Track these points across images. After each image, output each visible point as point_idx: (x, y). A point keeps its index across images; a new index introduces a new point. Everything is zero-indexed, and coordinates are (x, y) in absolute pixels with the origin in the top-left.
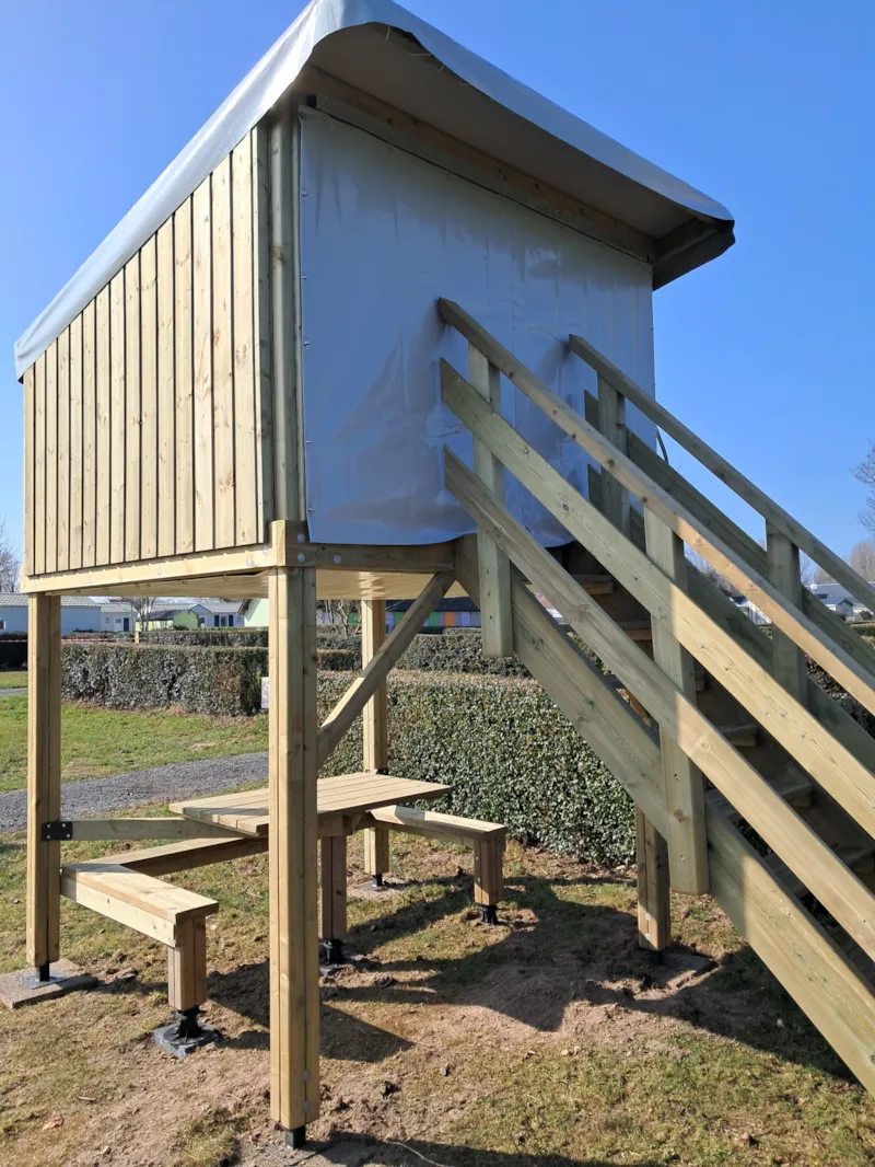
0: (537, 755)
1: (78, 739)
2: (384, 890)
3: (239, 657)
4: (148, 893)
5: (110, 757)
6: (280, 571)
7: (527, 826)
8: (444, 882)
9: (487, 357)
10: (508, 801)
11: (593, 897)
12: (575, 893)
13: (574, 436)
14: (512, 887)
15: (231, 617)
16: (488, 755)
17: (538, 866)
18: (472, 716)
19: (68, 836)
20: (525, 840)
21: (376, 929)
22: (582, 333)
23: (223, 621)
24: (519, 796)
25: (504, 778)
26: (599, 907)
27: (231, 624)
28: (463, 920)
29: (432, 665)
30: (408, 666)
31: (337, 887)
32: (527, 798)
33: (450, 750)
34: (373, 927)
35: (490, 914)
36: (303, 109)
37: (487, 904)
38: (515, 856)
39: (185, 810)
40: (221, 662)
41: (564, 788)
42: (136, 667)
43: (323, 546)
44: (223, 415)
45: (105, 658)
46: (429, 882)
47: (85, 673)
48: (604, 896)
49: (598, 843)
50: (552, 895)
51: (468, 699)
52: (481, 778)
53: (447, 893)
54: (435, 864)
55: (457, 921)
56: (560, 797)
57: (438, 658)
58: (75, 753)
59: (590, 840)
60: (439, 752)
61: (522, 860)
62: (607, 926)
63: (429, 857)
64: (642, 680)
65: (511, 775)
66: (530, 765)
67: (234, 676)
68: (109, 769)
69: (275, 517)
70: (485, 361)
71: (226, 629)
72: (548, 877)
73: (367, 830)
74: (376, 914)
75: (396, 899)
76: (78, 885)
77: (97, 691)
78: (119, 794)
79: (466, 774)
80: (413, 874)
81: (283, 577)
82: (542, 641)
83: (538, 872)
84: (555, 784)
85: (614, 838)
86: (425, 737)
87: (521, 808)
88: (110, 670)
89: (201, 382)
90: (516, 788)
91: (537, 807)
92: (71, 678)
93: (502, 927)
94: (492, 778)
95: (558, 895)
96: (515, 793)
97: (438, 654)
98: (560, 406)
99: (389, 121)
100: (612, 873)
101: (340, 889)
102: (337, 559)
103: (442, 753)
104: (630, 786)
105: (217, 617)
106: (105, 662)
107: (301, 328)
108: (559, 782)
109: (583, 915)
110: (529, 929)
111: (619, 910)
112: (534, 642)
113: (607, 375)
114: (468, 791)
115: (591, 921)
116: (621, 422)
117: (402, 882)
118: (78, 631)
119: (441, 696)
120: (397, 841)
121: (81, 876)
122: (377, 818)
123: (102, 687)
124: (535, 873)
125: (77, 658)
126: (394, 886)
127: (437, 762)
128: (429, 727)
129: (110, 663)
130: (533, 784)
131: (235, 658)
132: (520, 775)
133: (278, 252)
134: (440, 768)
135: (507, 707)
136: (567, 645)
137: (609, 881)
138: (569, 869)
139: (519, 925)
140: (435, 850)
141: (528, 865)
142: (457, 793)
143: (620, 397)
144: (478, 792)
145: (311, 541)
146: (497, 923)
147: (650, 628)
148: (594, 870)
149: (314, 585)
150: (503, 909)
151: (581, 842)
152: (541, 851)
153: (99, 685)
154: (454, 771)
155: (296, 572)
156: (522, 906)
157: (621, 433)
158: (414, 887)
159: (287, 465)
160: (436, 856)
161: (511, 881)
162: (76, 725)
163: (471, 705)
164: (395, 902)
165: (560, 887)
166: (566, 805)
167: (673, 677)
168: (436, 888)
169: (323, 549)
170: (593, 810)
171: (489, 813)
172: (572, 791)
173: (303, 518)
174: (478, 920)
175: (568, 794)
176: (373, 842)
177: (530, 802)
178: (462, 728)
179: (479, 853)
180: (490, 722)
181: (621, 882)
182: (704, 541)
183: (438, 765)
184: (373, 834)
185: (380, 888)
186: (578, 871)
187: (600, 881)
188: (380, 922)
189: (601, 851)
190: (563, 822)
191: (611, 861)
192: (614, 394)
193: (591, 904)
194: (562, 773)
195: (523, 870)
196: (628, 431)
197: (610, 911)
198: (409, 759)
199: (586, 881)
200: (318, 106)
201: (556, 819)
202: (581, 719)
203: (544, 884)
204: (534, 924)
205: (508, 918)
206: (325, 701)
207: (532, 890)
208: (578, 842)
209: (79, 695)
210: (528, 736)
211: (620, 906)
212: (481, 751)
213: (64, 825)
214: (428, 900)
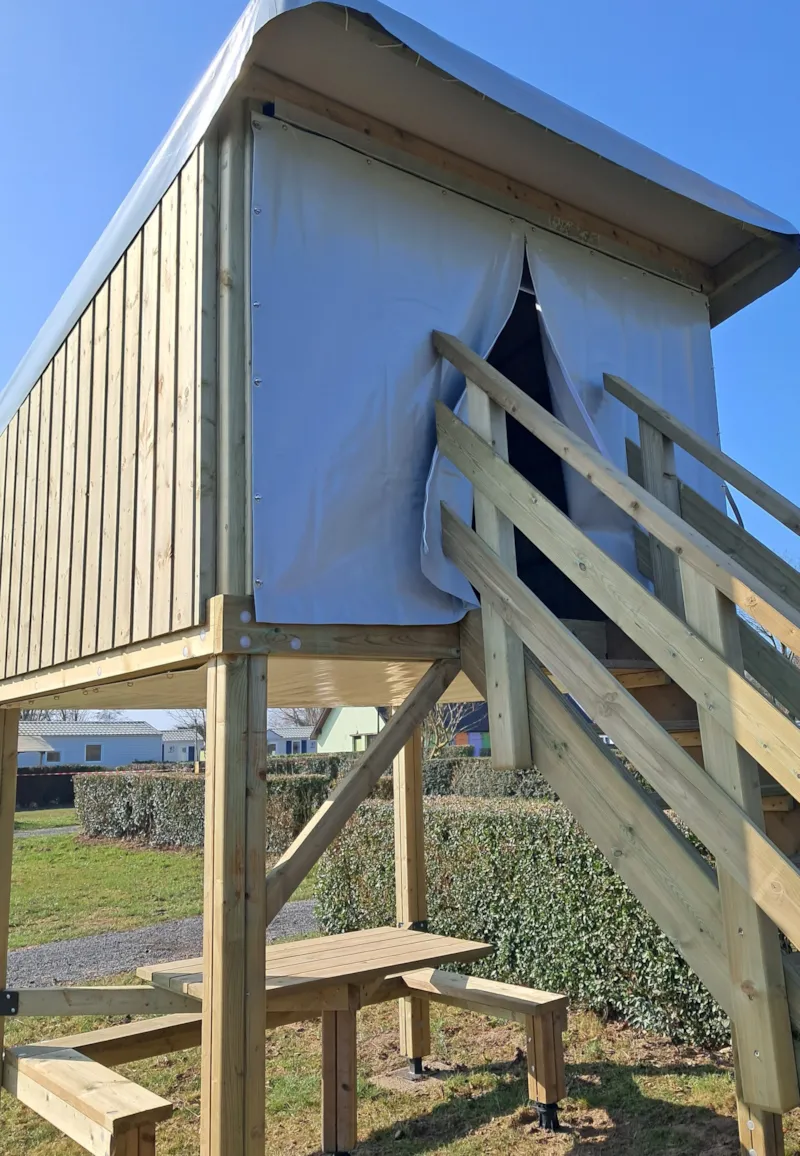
0: (615, 902)
1: (111, 885)
2: (424, 1078)
3: (291, 785)
4: (90, 1088)
5: (139, 907)
6: (220, 660)
7: (605, 993)
8: (497, 1069)
9: (487, 392)
10: (583, 961)
11: (686, 1092)
12: (663, 1087)
13: (589, 476)
14: (584, 1077)
15: (304, 743)
16: (557, 903)
17: (619, 1048)
18: (536, 855)
19: (13, 1010)
20: (606, 1012)
21: (403, 1135)
22: (620, 374)
23: (296, 748)
24: (596, 955)
25: (577, 932)
26: (693, 1108)
27: (304, 751)
28: (514, 1125)
29: (518, 793)
30: (491, 794)
31: (344, 1079)
32: (606, 958)
33: (512, 897)
34: (398, 1133)
35: (549, 1116)
36: (257, 117)
37: (545, 1102)
38: (592, 1034)
39: (154, 976)
40: (273, 793)
41: (650, 945)
42: (183, 801)
43: (276, 627)
44: (165, 474)
45: (150, 790)
46: (479, 1069)
47: (129, 809)
48: (700, 1093)
49: (696, 1017)
50: (633, 1088)
51: (530, 832)
52: (550, 933)
53: (501, 1085)
54: (490, 1044)
55: (504, 1126)
56: (646, 956)
57: (526, 785)
58: (102, 901)
59: (685, 1013)
60: (499, 898)
61: (599, 1039)
62: (701, 1134)
63: (483, 1036)
64: (688, 795)
65: (585, 929)
66: (608, 916)
67: (286, 809)
68: (135, 920)
69: (216, 593)
70: (485, 399)
71: (295, 757)
72: (631, 1063)
73: (401, 1000)
74: (406, 1113)
75: (434, 1092)
76: (21, 1077)
77: (140, 828)
78: (137, 951)
79: (531, 928)
80: (463, 1057)
81: (222, 668)
82: (565, 745)
83: (621, 1056)
84: (638, 940)
85: (714, 1010)
86: (481, 881)
87: (599, 970)
88: (155, 804)
89: (145, 438)
90: (592, 945)
91: (618, 969)
92: (113, 814)
93: (564, 1135)
94: (563, 932)
95: (641, 1089)
96: (591, 951)
97: (524, 781)
98: (573, 443)
99: (367, 132)
100: (714, 1058)
101: (347, 1082)
102: (296, 644)
103: (502, 902)
104: (685, 945)
105: (289, 743)
106: (150, 794)
107: (250, 363)
108: (643, 936)
109: (671, 1119)
110: (600, 1138)
111: (719, 1112)
112: (555, 747)
113: (648, 417)
114: (534, 949)
115: (680, 1128)
116: (670, 472)
117: (448, 1068)
118: (137, 762)
119: (499, 829)
120: (441, 1015)
121: (23, 1062)
122: (410, 985)
123: (147, 823)
124: (615, 1058)
125: (120, 791)
126: (437, 1073)
127: (497, 912)
128: (486, 868)
129: (155, 798)
130: (612, 940)
131: (288, 789)
132: (595, 928)
133: (225, 277)
134: (501, 920)
135: (578, 842)
136: (596, 750)
137: (710, 1069)
138: (658, 1052)
139: (589, 1132)
140: (493, 1026)
141: (606, 1045)
142: (522, 952)
143: (667, 440)
144: (546, 950)
145: (258, 620)
146: (557, 1128)
147: (698, 730)
148: (691, 1054)
149: (264, 677)
150: (570, 1109)
151: (673, 1016)
152: (625, 1027)
153: (143, 822)
154: (517, 924)
155: (239, 661)
156: (593, 1104)
157: (670, 485)
158: (459, 1076)
159: (231, 526)
160: (493, 1034)
161: (583, 1068)
162: (112, 869)
163: (535, 839)
164: (433, 1096)
165: (646, 1078)
166: (653, 967)
167: (731, 791)
168: (486, 1078)
169: (276, 630)
170: (685, 974)
171: (560, 977)
172: (659, 949)
173: (249, 592)
174: (535, 1124)
175: (655, 952)
176: (409, 1016)
177: (609, 964)
178: (525, 869)
179: (532, 1033)
180: (558, 862)
181: (723, 1072)
182: (758, 600)
183: (497, 916)
184: (409, 1005)
185: (419, 1076)
186: (670, 1055)
187: (699, 1070)
188: (406, 1127)
189: (699, 1026)
190: (651, 989)
191: (713, 1041)
192: (658, 438)
193: (683, 1102)
194: (646, 926)
195: (600, 1054)
196: (679, 483)
197: (707, 1113)
198: (464, 909)
199: (678, 1069)
200: (276, 115)
201: (642, 984)
202: (619, 852)
203: (624, 1072)
204: (605, 1131)
205: (574, 1121)
206: (366, 837)
207: (608, 1080)
208: (669, 1014)
209: (122, 834)
210: (603, 878)
211: (721, 1106)
212: (549, 898)
213: (8, 996)
214: (476, 1094)
